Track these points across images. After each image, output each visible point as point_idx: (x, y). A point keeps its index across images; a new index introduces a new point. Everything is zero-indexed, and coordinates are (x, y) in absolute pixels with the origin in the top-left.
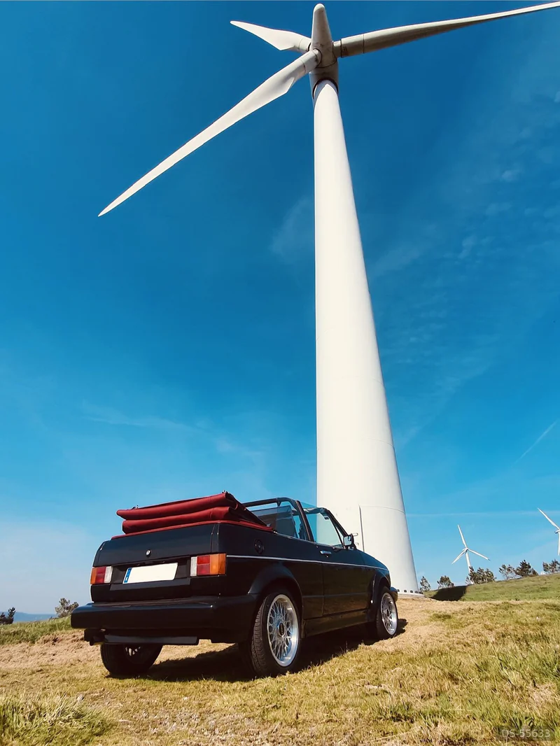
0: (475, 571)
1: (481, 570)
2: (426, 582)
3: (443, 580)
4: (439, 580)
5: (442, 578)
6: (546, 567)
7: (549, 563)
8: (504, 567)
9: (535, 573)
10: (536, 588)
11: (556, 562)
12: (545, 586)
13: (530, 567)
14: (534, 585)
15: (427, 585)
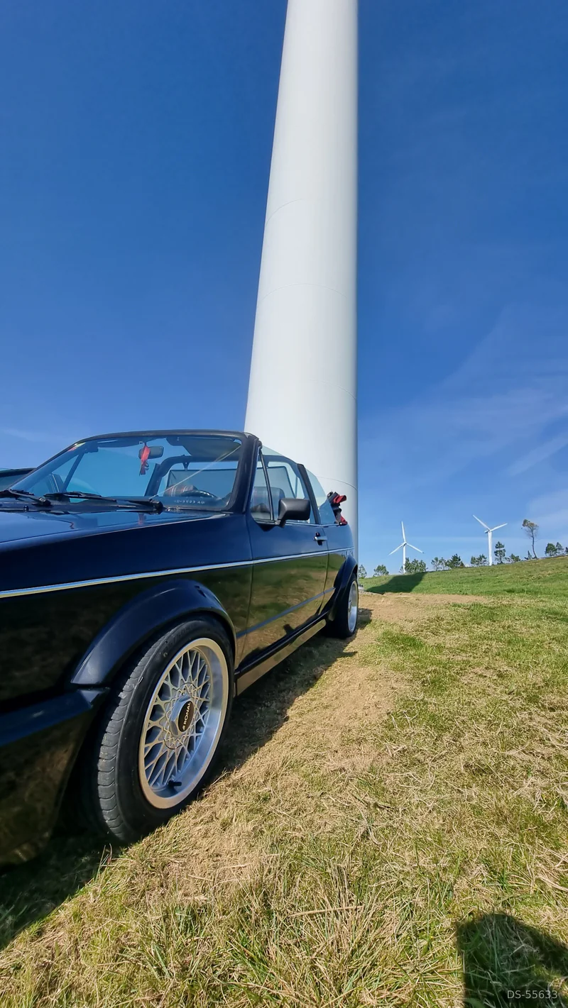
0: (411, 562)
1: (416, 561)
2: (364, 569)
3: (381, 569)
4: (376, 568)
5: (379, 567)
6: (473, 560)
7: (477, 557)
8: (437, 559)
9: (462, 564)
10: (471, 579)
11: (483, 557)
12: (480, 577)
13: (460, 560)
14: (469, 577)
15: (364, 573)
